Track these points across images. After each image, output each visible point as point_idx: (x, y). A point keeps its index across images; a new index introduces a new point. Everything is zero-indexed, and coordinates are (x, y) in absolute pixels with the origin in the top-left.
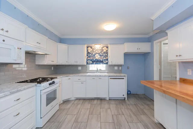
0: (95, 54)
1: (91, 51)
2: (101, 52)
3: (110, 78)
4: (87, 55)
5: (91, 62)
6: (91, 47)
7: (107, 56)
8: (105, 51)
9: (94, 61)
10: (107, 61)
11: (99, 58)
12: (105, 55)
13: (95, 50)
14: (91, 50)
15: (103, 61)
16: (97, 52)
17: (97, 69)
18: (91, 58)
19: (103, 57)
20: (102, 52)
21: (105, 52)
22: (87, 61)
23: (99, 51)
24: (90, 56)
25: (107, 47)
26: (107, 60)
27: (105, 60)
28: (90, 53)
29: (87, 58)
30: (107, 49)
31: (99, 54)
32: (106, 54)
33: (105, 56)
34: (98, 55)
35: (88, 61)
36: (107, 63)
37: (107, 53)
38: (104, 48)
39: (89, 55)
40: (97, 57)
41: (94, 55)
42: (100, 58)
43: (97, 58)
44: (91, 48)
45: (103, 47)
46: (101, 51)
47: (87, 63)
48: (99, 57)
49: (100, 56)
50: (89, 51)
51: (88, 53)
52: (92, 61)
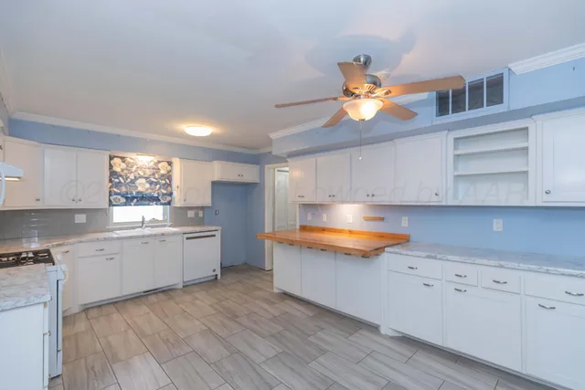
0: (136, 178)
1: (122, 170)
2: (153, 174)
3: (187, 238)
4: (111, 181)
5: (123, 200)
6: (123, 159)
7: (170, 185)
8: (162, 172)
9: (134, 198)
10: (169, 198)
11: (147, 190)
12: (163, 182)
13: (134, 169)
14: (124, 166)
15: (160, 198)
16: (142, 174)
17: (143, 218)
18: (124, 189)
19: (160, 188)
20: (157, 176)
21: (163, 175)
22: (110, 195)
23: (148, 172)
24: (120, 182)
25: (170, 164)
26: (171, 194)
27: (164, 194)
28: (121, 176)
29: (111, 187)
30: (169, 168)
31: (146, 178)
32: (168, 181)
33: (164, 185)
34: (143, 181)
35: (112, 198)
36: (169, 203)
37: (169, 176)
38: (160, 166)
39: (117, 180)
40: (142, 186)
41: (133, 182)
42: (150, 191)
43: (140, 189)
44: (124, 162)
45: (159, 162)
46: (152, 171)
47: (111, 204)
48: (148, 186)
49: (151, 183)
50: (117, 169)
51: (113, 174)
52: (127, 198)
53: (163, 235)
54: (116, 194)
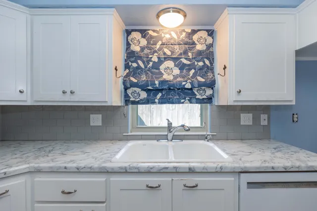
0: (160, 61)
1: (142, 49)
2: (185, 52)
4: (127, 66)
5: (144, 95)
6: (144, 33)
7: (211, 69)
8: (199, 47)
9: (158, 90)
10: (209, 92)
11: (175, 77)
12: (201, 64)
13: (158, 46)
14: (144, 42)
15: (195, 91)
16: (169, 53)
17: (170, 124)
18: (144, 78)
19: (195, 75)
20: (190, 54)
21: (200, 53)
22: (126, 89)
23: (178, 50)
24: (139, 67)
25: (211, 33)
26: (212, 85)
27: (201, 85)
28: (140, 58)
29: (127, 75)
30: (210, 40)
31: (175, 60)
32: (207, 62)
33: (201, 69)
34: (170, 64)
35: (129, 92)
36: (209, 100)
37: (209, 54)
38: (195, 37)
39: (135, 65)
40: (170, 72)
41: (157, 66)
42: (179, 79)
43: (166, 77)
44: (144, 37)
45: (194, 32)
46: (184, 47)
47: (127, 101)
48: (177, 71)
49: (182, 67)
50: (136, 48)
51: (131, 55)
52: (148, 91)
53: (191, 171)
54: (133, 85)
